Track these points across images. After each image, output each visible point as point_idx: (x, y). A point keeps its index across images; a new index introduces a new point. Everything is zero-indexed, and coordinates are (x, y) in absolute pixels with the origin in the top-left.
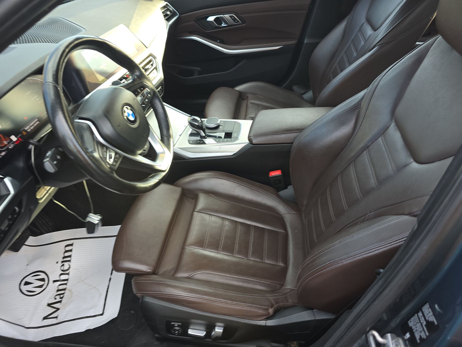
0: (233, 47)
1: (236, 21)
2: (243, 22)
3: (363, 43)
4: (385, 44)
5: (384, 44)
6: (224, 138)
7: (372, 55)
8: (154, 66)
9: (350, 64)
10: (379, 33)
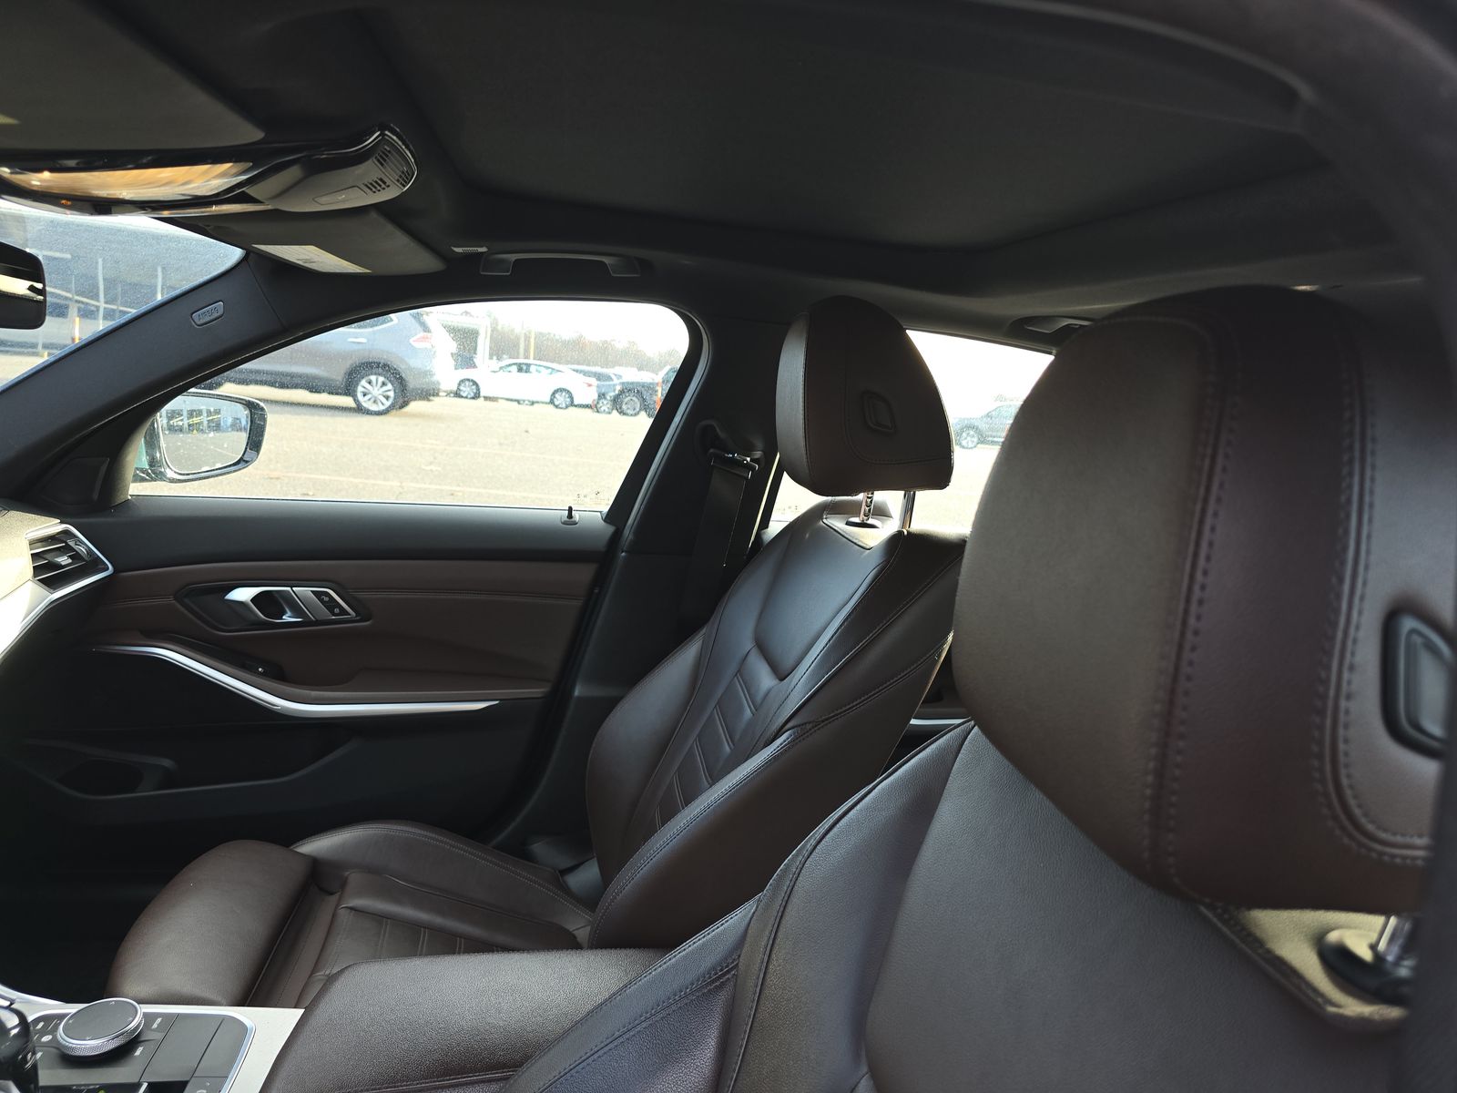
0: (314, 693)
1: (337, 611)
2: (363, 613)
3: (748, 713)
4: (811, 725)
5: (808, 727)
7: (775, 759)
9: (715, 778)
10: (790, 690)
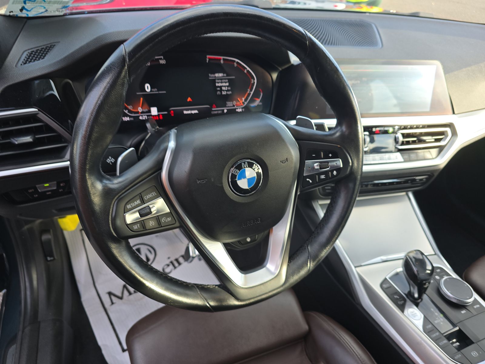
6: (445, 336)
8: (442, 143)
